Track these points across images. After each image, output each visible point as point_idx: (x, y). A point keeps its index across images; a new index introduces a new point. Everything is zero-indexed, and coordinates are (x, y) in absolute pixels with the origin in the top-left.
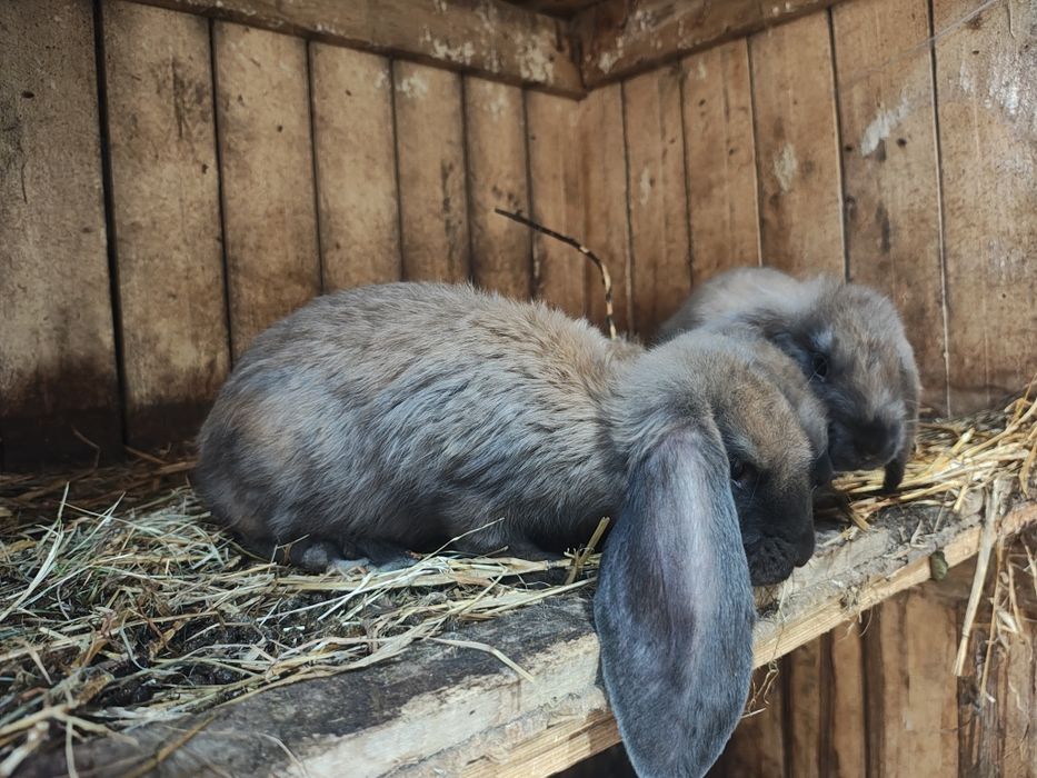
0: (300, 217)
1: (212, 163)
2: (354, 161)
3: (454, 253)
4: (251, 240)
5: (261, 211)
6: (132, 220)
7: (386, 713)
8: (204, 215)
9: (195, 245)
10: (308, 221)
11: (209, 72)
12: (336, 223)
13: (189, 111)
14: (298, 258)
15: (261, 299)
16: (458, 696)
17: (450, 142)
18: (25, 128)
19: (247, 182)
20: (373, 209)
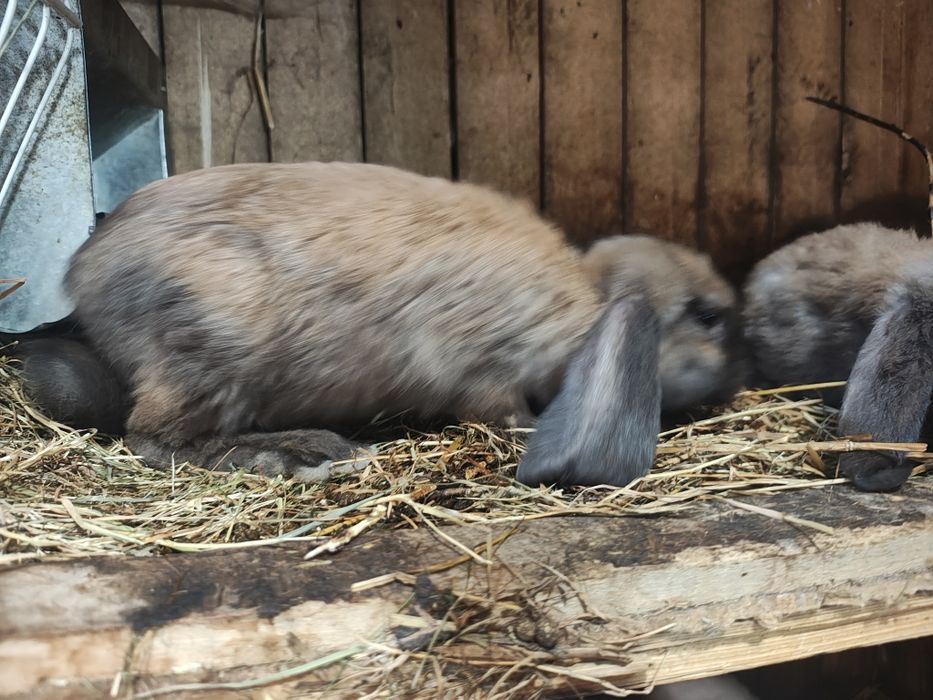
0: (608, 117)
1: (536, 72)
2: (662, 61)
3: (755, 147)
4: (565, 139)
5: (575, 113)
6: (471, 125)
7: (661, 556)
8: (527, 119)
9: (518, 145)
10: (616, 120)
12: (641, 122)
13: (519, 26)
14: (604, 154)
15: (570, 193)
16: (731, 556)
17: (759, 35)
18: (394, 52)
19: (564, 87)
20: (677, 106)
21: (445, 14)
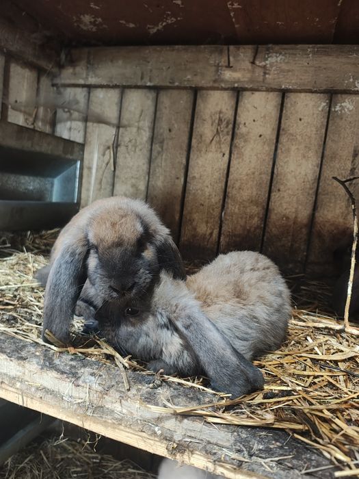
0: (262, 176)
1: (227, 153)
2: (298, 149)
4: (237, 185)
5: (244, 173)
6: (193, 175)
8: (220, 174)
9: (214, 186)
10: (266, 178)
11: (233, 114)
12: (280, 179)
13: (222, 131)
14: (257, 194)
15: (236, 210)
18: (165, 142)
19: (240, 160)
20: (303, 173)
21: (189, 126)
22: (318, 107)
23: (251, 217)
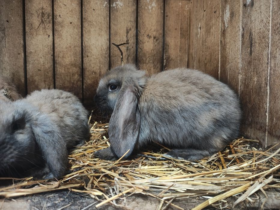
0: (76, 48)
1: (51, 34)
2: (95, 30)
3: (129, 58)
4: (61, 55)
5: (64, 47)
6: (30, 51)
8: (48, 49)
9: (45, 57)
10: (79, 49)
11: (51, 10)
12: (87, 49)
13: (45, 21)
14: (75, 60)
15: (63, 71)
17: (130, 21)
18: (6, 30)
19: (61, 39)
20: (100, 44)
21: (22, 18)
22: (103, 4)
23: (73, 75)
